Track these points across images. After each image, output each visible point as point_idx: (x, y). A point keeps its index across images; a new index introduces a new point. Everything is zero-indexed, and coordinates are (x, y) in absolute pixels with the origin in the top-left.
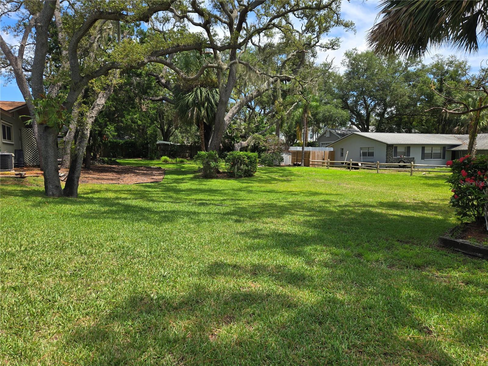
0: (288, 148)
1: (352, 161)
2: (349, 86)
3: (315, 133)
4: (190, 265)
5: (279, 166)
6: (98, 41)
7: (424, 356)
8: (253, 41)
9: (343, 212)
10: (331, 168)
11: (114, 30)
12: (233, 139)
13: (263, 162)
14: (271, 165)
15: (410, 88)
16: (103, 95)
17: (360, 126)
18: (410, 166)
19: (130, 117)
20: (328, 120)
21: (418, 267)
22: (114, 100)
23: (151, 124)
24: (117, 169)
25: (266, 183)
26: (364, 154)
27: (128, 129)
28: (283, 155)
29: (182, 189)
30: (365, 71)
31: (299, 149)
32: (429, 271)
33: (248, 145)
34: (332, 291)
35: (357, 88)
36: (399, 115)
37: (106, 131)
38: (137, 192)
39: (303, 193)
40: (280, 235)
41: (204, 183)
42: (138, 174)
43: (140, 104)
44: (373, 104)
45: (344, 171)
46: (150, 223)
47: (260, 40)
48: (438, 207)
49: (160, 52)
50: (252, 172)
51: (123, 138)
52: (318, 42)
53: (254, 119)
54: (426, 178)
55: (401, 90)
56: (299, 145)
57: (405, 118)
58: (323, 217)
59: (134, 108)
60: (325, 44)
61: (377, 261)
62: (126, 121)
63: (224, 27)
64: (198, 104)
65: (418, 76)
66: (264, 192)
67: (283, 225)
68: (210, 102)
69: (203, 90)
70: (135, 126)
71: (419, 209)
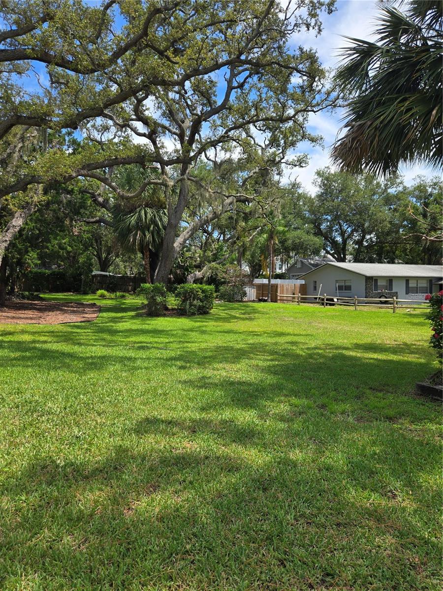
0: (253, 281)
1: (326, 296)
2: (322, 209)
3: (285, 263)
4: (113, 423)
5: (241, 301)
6: (19, 151)
7: (383, 526)
8: (208, 156)
9: (311, 356)
10: (302, 304)
11: (39, 138)
12: (187, 270)
13: (222, 297)
14: (232, 300)
15: (391, 212)
16: (21, 215)
17: (336, 255)
18: (392, 302)
19: (57, 242)
20: (299, 247)
21: (390, 419)
22: (37, 221)
23: (85, 251)
24: (40, 306)
25: (224, 321)
26: (340, 288)
27: (54, 256)
28: (246, 289)
29: (119, 330)
30: (339, 192)
31: (265, 281)
32: (402, 424)
33: (204, 277)
34: (284, 450)
35: (331, 212)
36: (380, 243)
37: (26, 258)
38: (61, 334)
39: (268, 333)
40: (232, 384)
41: (148, 322)
42: (65, 312)
43: (71, 226)
44: (349, 230)
45: (317, 307)
46: (72, 372)
47: (216, 154)
48: (421, 349)
49: (93, 165)
50: (208, 308)
51: (49, 268)
52: (284, 158)
53: (211, 246)
54: (411, 315)
55: (380, 214)
56: (265, 277)
57: (387, 247)
58: (287, 361)
59: (63, 231)
60: (291, 160)
61: (343, 413)
62: (52, 246)
63: (175, 139)
64: (141, 227)
65: (399, 199)
66: (220, 332)
67: (237, 371)
68: (156, 225)
69: (149, 210)
70: (63, 253)
71: (400, 352)
